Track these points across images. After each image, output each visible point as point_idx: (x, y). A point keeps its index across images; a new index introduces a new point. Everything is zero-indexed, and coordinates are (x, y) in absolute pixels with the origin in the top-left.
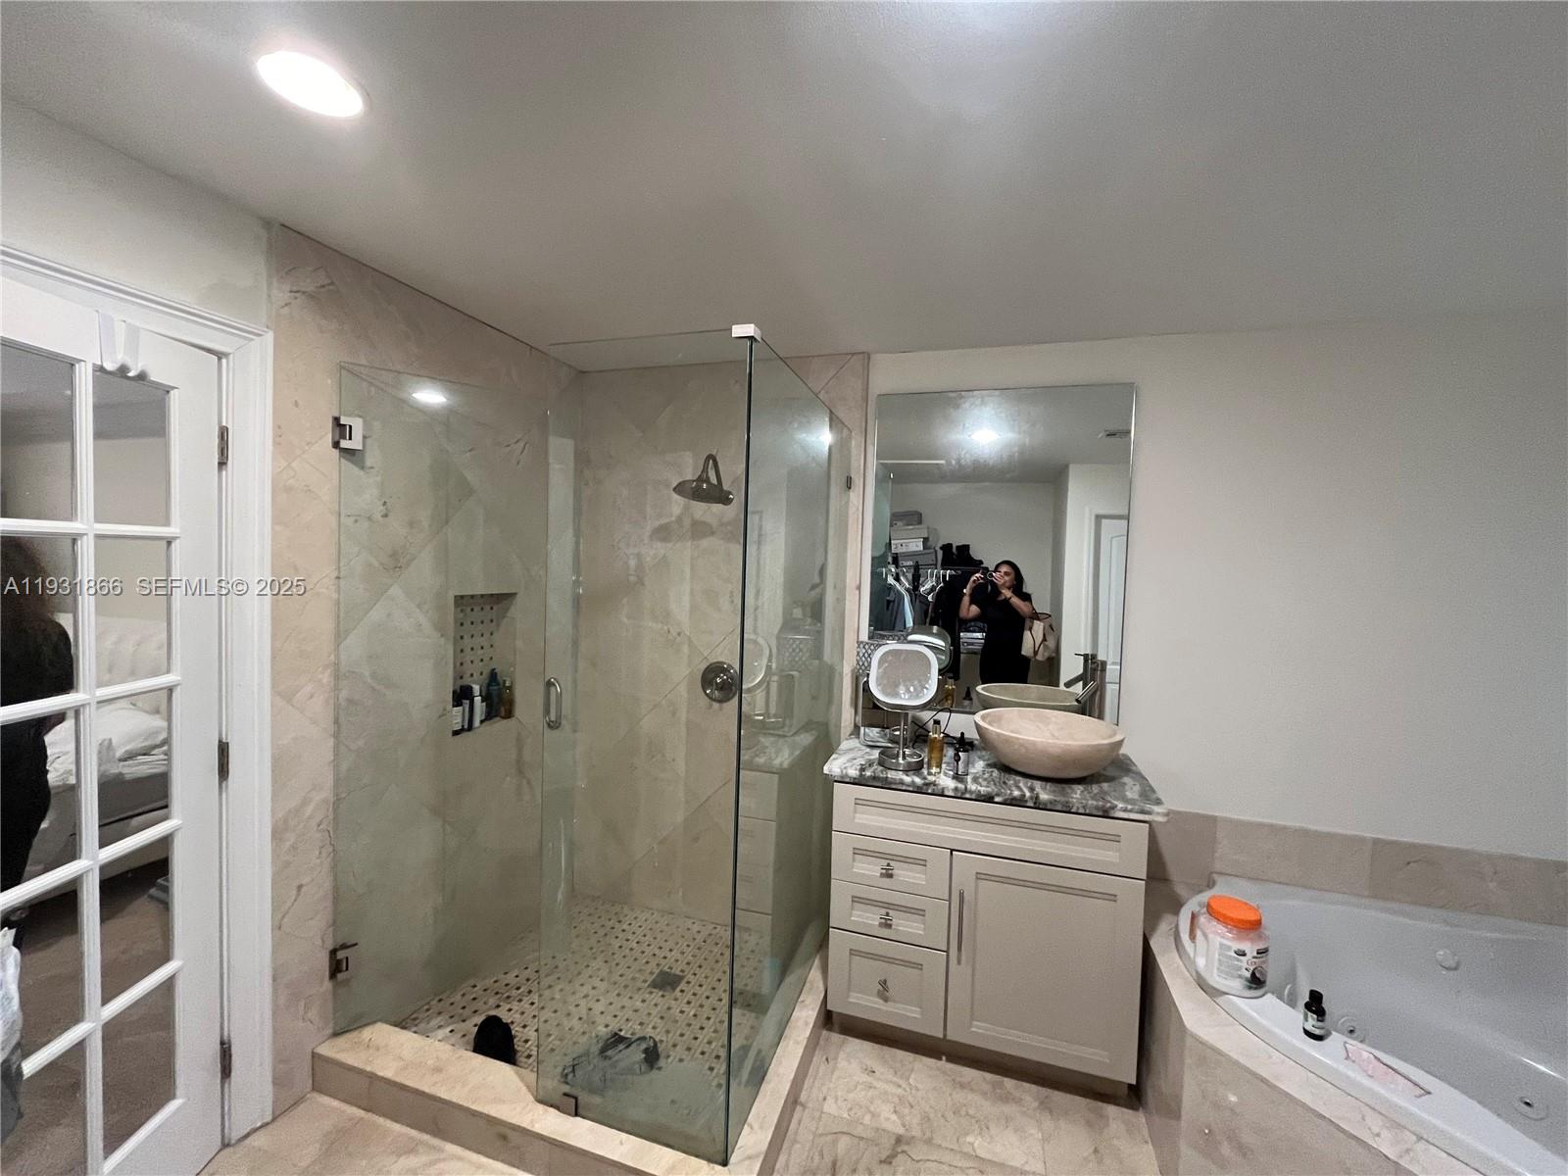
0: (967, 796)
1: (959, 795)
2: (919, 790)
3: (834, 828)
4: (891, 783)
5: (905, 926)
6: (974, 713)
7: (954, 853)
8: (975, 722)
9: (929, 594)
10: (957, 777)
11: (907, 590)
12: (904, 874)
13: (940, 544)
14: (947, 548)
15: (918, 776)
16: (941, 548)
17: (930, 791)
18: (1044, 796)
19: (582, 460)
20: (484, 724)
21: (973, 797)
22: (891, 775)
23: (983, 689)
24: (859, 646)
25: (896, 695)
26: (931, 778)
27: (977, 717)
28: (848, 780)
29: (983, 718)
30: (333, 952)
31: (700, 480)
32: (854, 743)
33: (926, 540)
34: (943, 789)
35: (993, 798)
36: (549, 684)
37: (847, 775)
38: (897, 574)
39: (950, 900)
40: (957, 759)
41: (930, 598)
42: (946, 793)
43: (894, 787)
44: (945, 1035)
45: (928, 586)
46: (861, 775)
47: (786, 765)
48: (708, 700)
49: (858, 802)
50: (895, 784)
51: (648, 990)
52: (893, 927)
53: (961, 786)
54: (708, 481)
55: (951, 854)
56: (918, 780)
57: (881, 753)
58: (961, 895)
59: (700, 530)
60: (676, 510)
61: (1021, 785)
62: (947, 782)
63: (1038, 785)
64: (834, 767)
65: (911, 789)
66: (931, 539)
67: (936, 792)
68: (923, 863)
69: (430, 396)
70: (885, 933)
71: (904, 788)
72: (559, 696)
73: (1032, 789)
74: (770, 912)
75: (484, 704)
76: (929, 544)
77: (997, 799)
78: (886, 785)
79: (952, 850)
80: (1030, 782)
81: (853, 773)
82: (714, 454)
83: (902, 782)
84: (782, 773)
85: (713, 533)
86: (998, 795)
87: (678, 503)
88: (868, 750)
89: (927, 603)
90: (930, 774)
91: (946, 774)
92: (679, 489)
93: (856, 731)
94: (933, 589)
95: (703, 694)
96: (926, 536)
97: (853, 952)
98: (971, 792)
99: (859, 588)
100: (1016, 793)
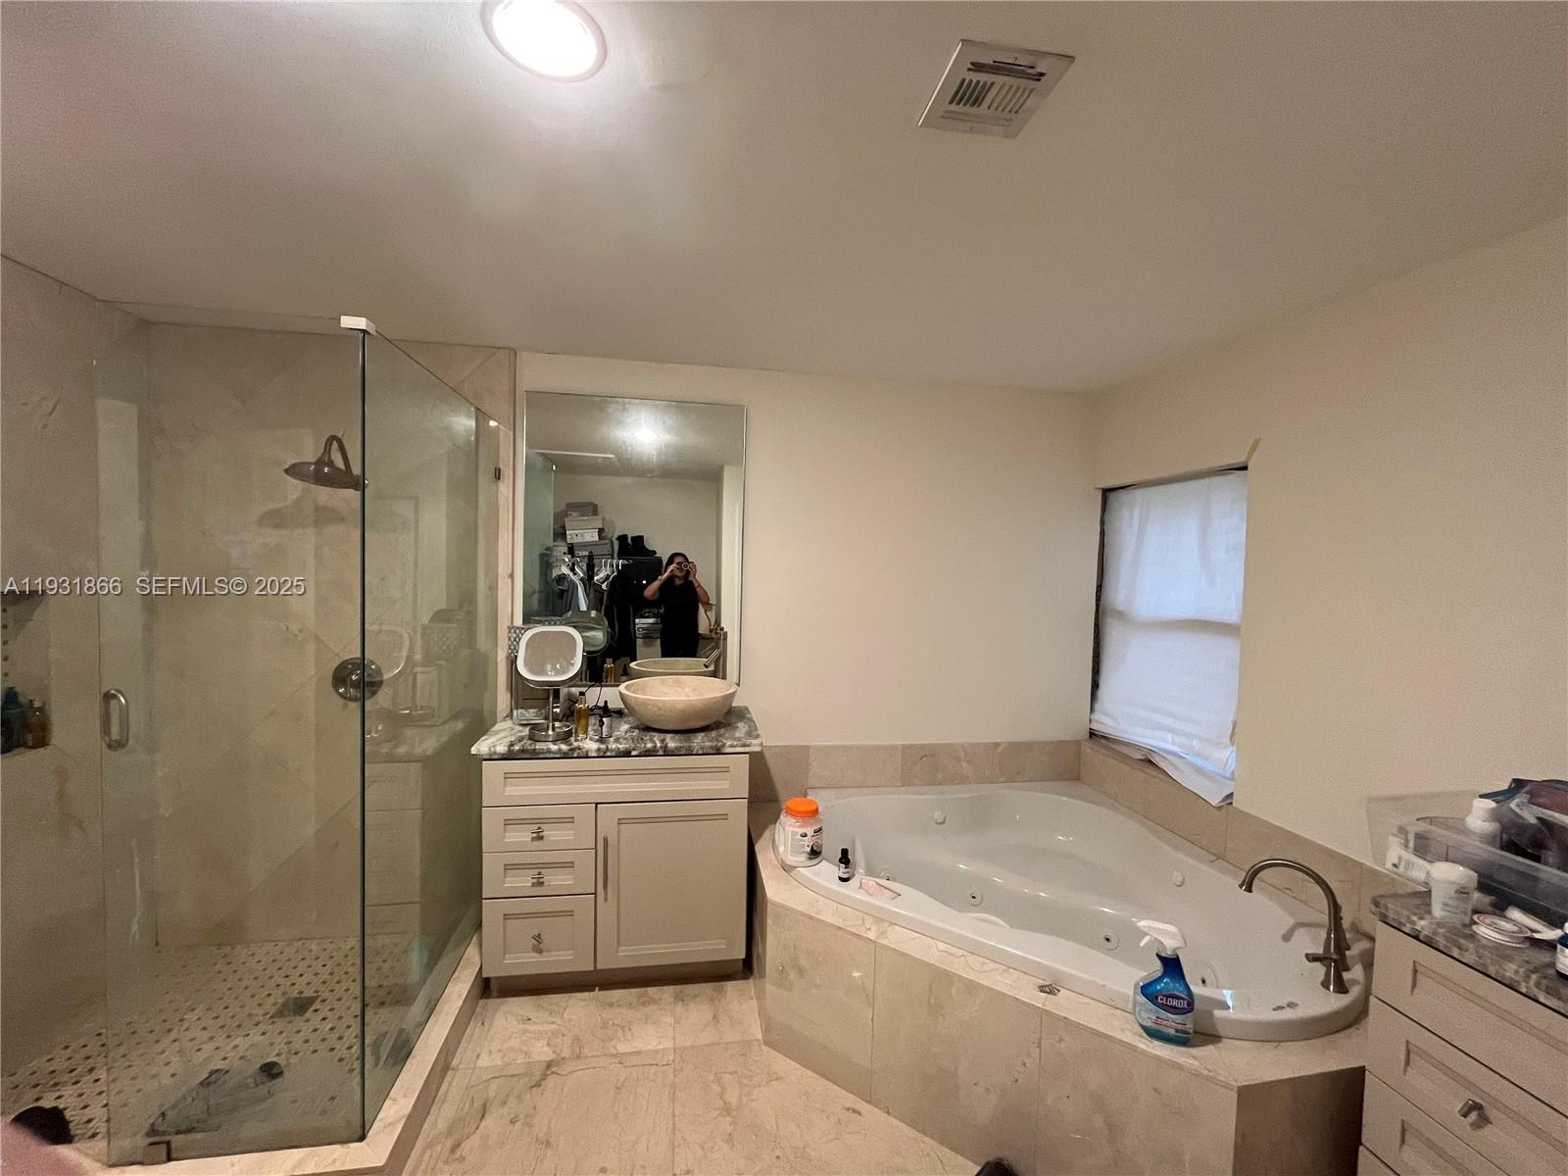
0: (609, 754)
1: (601, 754)
2: (565, 756)
3: (484, 805)
4: (539, 753)
5: (557, 880)
6: (618, 686)
7: (599, 806)
8: (620, 693)
9: (603, 583)
10: (601, 740)
11: (582, 580)
12: (553, 834)
13: (616, 536)
14: (622, 539)
15: (565, 744)
16: (617, 539)
17: (575, 755)
18: (671, 745)
19: (151, 432)
21: (614, 754)
22: (539, 746)
23: (636, 665)
24: (510, 632)
25: (543, 673)
26: (576, 744)
27: (622, 688)
28: (496, 757)
29: (626, 688)
31: (320, 463)
32: (508, 724)
33: (601, 531)
34: (587, 752)
35: (630, 752)
36: (108, 697)
37: (495, 753)
38: (573, 565)
39: (596, 848)
40: (602, 724)
41: (604, 586)
42: (590, 755)
43: (541, 756)
44: (595, 967)
45: (602, 575)
46: (509, 750)
47: (429, 752)
49: (507, 776)
50: (543, 753)
51: (270, 1021)
52: (546, 884)
53: (603, 746)
54: (331, 464)
55: (596, 807)
56: (564, 747)
57: (531, 729)
58: (606, 841)
59: (325, 517)
60: (293, 495)
61: (655, 739)
62: (591, 745)
63: (668, 737)
64: (482, 747)
65: (558, 756)
66: (606, 530)
67: (582, 755)
68: (571, 820)
70: (538, 891)
71: (551, 756)
72: (125, 713)
73: (663, 741)
74: (418, 900)
76: (604, 535)
77: (634, 753)
78: (534, 755)
79: (597, 804)
80: (662, 736)
81: (502, 749)
82: (340, 436)
83: (549, 751)
84: (425, 761)
85: (343, 520)
86: (634, 749)
87: (295, 487)
88: (521, 728)
89: (602, 592)
90: (576, 740)
91: (591, 739)
92: (294, 471)
93: (510, 715)
94: (608, 577)
95: (335, 693)
96: (601, 527)
97: (506, 917)
98: (612, 750)
99: (512, 576)
100: (649, 745)
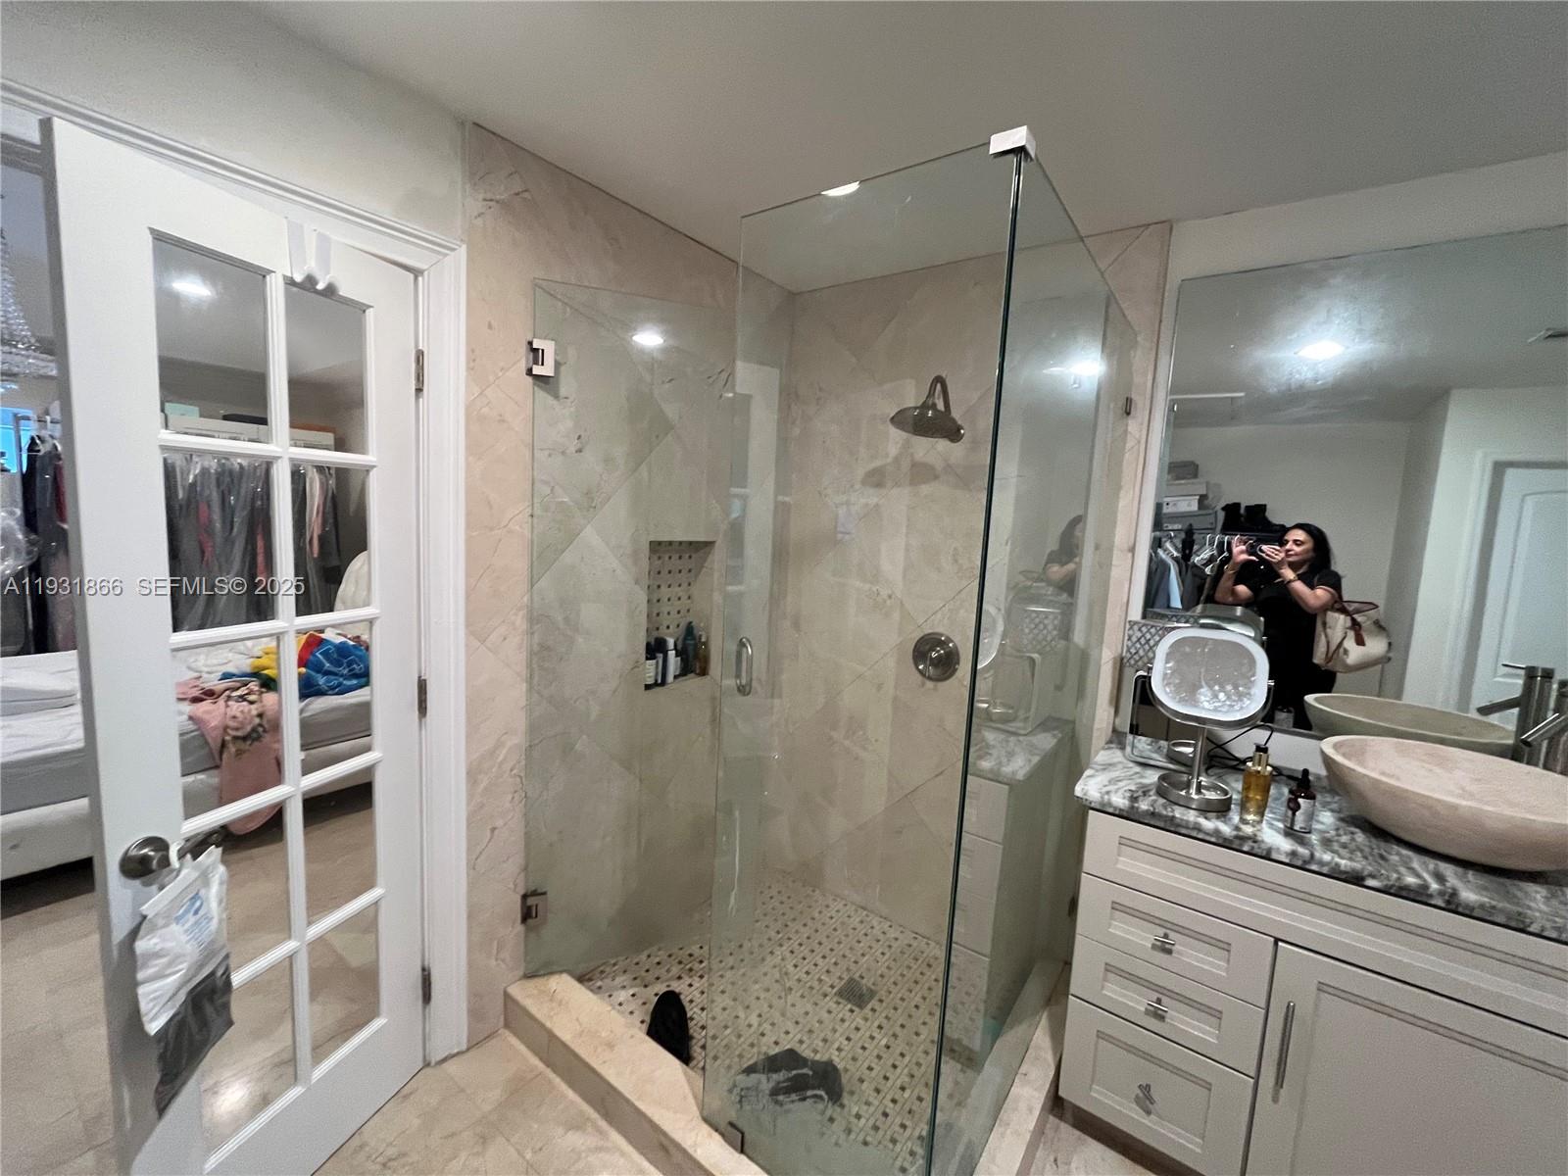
0: (1314, 867)
1: (1299, 863)
2: (1225, 843)
3: (1085, 869)
4: (1179, 825)
5: (1185, 1023)
6: (1321, 739)
7: (1280, 944)
8: (1322, 752)
9: (1206, 565)
10: (1290, 832)
11: (1175, 559)
12: (1190, 955)
13: (1223, 504)
14: (1232, 510)
15: (1225, 822)
16: (1223, 509)
17: (1245, 848)
18: (1469, 895)
20: (677, 681)
21: (1325, 870)
22: (1178, 813)
23: (1316, 699)
24: (1131, 628)
26: (1248, 830)
27: (1328, 745)
28: (1111, 810)
29: (1336, 746)
30: (525, 897)
31: (925, 407)
32: (1116, 755)
33: (1202, 499)
34: (1269, 850)
35: (1363, 879)
36: (742, 644)
37: (1110, 804)
39: (1267, 1010)
40: (1294, 807)
41: (1208, 570)
42: (1274, 856)
43: (1183, 831)
45: (1206, 554)
46: (1132, 807)
47: (1020, 775)
48: (920, 678)
49: (1124, 842)
50: (1187, 828)
52: (1167, 1020)
53: (1302, 851)
54: (934, 406)
55: (1276, 944)
56: (1226, 829)
57: (1162, 778)
58: (1289, 1013)
59: (921, 473)
60: (893, 450)
61: (1416, 865)
62: (1272, 836)
63: (1448, 870)
64: (1089, 787)
65: (1213, 840)
66: (1211, 496)
67: (1256, 851)
68: (1225, 947)
69: (649, 339)
70: (1153, 1023)
71: (1200, 836)
72: (750, 659)
73: (1440, 878)
74: (988, 954)
75: (679, 658)
76: (1206, 502)
77: (1370, 882)
78: (1172, 826)
79: (1277, 940)
80: (1432, 864)
81: (1120, 801)
82: (944, 376)
83: (1198, 828)
84: (1012, 785)
85: (936, 477)
86: (1373, 877)
87: (896, 436)
88: (1138, 769)
89: (1204, 577)
90: (1243, 821)
91: (1271, 826)
92: (899, 420)
93: (1117, 739)
94: (1211, 560)
95: (914, 669)
96: (1204, 493)
97: (1100, 1035)
98: (1321, 863)
100: (1411, 880)
